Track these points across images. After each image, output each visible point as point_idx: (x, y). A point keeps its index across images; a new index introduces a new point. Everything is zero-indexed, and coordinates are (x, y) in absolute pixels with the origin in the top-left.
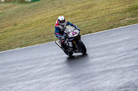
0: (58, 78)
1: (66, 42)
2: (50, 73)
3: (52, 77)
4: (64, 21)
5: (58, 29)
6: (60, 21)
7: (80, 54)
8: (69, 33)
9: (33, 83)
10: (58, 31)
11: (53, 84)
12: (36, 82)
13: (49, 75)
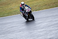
0: (56, 28)
1: (25, 14)
2: (52, 25)
3: (53, 28)
4: (24, 4)
5: (21, 8)
6: (22, 4)
7: (32, 19)
8: (26, 10)
9: (42, 31)
10: (21, 9)
11: (54, 32)
12: (44, 31)
13: (51, 27)
